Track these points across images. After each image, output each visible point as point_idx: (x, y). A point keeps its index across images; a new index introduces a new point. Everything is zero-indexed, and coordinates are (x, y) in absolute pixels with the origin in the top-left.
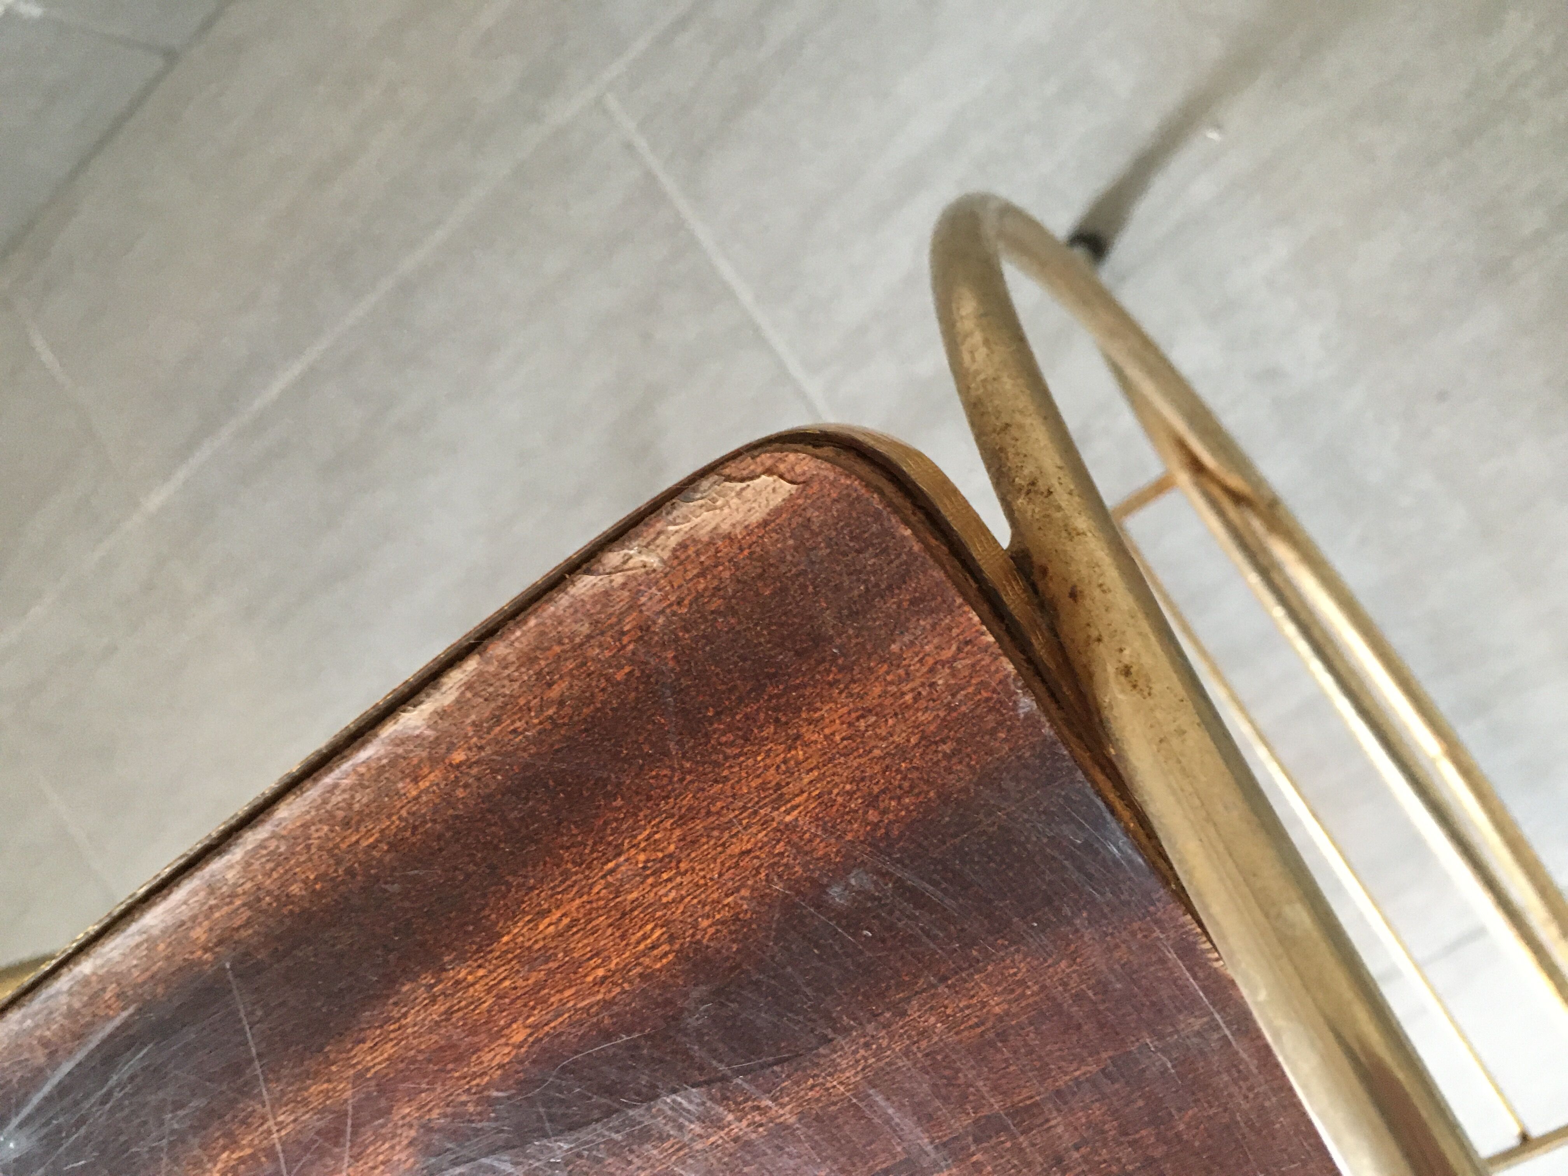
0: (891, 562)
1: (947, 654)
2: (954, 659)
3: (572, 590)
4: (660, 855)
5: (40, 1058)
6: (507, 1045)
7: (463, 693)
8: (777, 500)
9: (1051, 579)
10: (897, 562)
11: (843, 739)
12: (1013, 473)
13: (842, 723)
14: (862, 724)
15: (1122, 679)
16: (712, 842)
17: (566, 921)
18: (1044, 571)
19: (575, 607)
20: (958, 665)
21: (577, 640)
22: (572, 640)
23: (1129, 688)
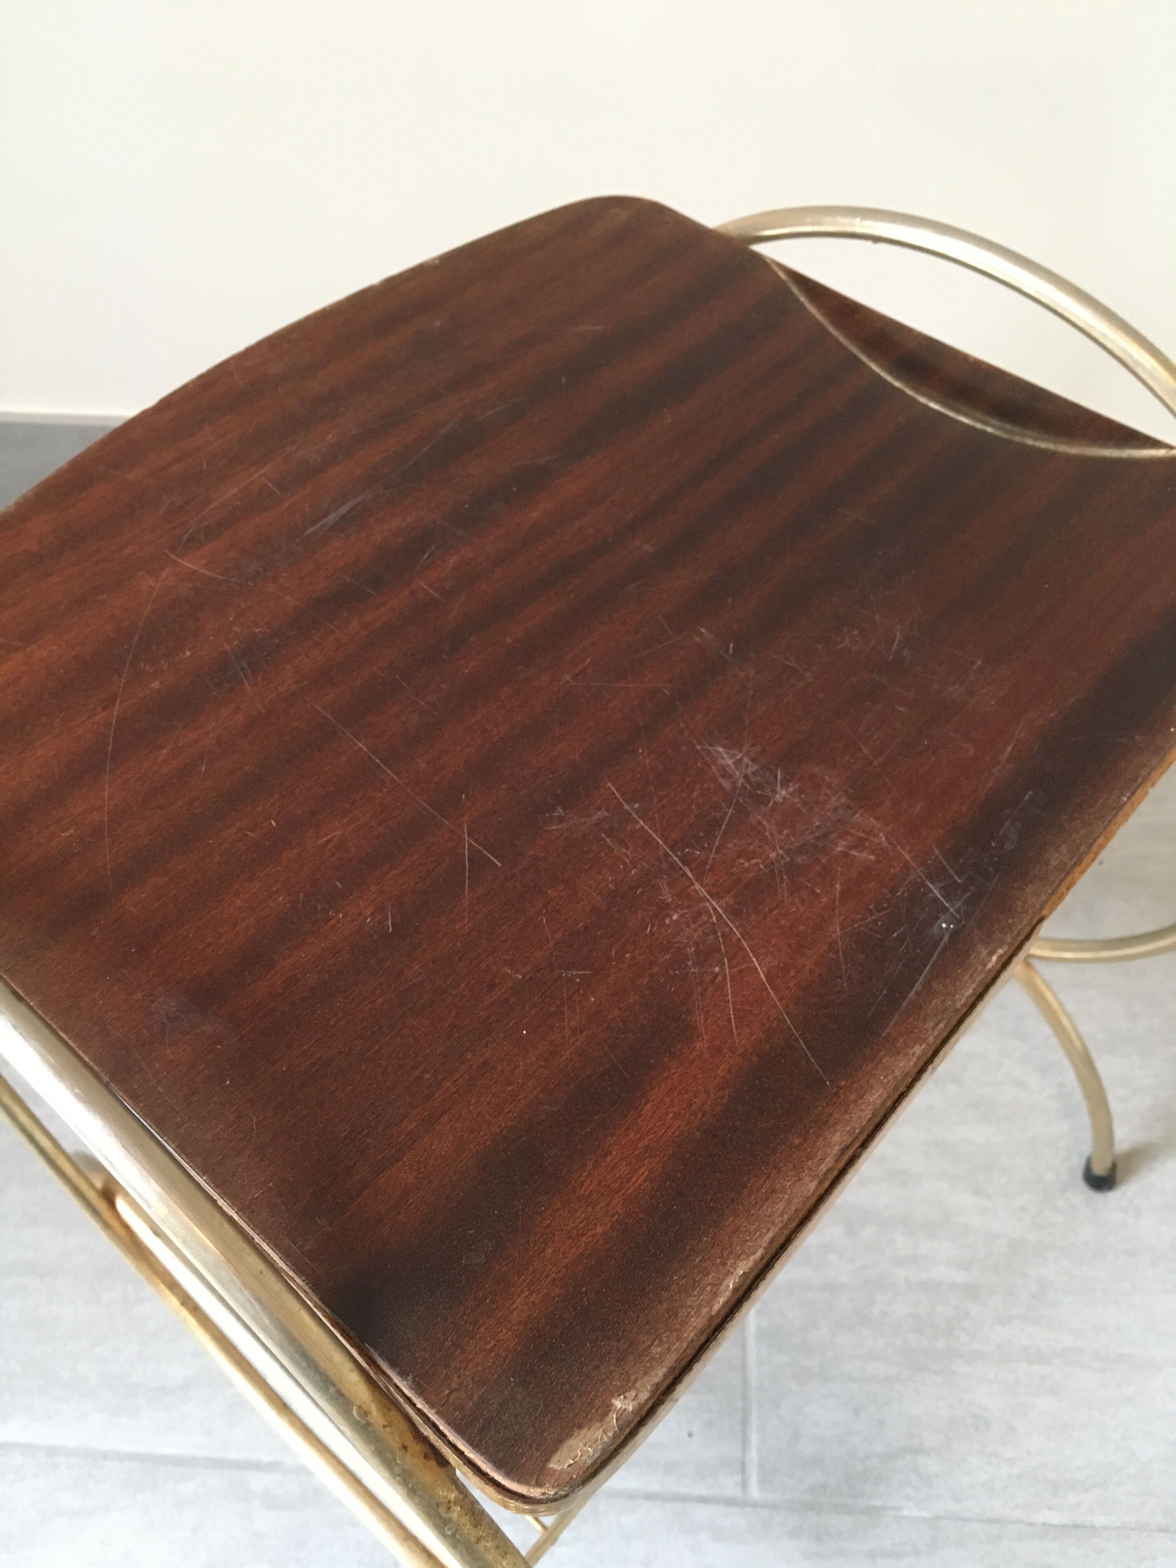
0: (490, 1439)
1: (454, 1395)
2: (449, 1394)
3: (665, 1370)
4: (589, 1234)
5: (937, 986)
6: (653, 1101)
7: (718, 1290)
8: (556, 1458)
9: (421, 1454)
10: (487, 1439)
11: (502, 1331)
12: (463, 1513)
13: (503, 1340)
14: (493, 1343)
15: (366, 1409)
16: (562, 1251)
17: (634, 1180)
18: (426, 1457)
19: (660, 1360)
20: (447, 1392)
21: (657, 1341)
22: (661, 1340)
23: (363, 1406)
